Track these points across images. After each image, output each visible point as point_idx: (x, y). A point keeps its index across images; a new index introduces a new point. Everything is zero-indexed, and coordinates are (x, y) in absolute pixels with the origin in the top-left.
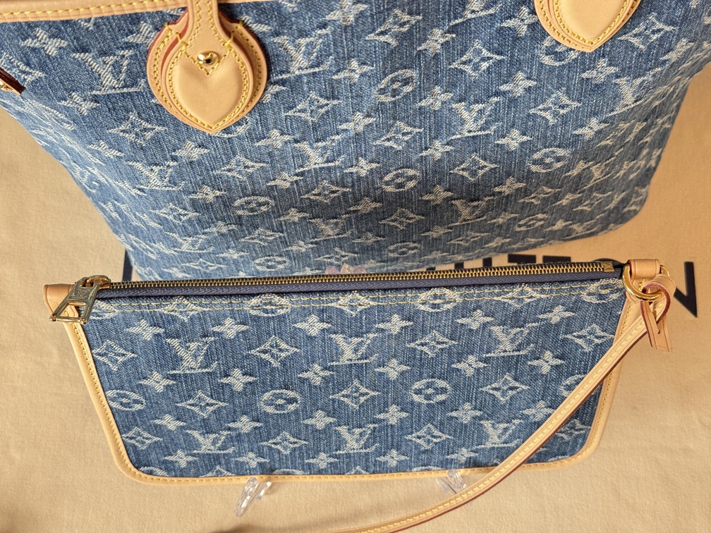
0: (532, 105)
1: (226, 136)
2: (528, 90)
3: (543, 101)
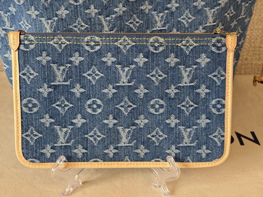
0: (179, 16)
1: (75, 4)
2: (177, 8)
3: (182, 15)
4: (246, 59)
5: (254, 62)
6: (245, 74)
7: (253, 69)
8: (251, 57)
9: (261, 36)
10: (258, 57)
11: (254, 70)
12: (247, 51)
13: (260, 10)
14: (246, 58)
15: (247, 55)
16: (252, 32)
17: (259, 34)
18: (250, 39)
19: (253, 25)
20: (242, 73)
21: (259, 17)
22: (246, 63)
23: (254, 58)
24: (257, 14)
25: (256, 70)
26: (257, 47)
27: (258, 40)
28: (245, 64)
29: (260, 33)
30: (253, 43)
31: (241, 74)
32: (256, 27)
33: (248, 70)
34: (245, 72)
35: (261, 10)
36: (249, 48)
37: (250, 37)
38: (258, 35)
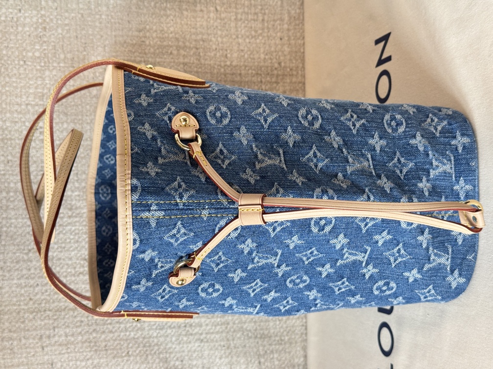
4: (281, 39)
5: (286, 26)
6: (304, 38)
7: (297, 27)
8: (277, 32)
9: (246, 22)
10: (278, 22)
11: (299, 25)
12: (268, 39)
13: (208, 29)
14: (279, 39)
15: (274, 38)
16: (240, 36)
17: (243, 25)
18: (250, 37)
19: (229, 36)
20: (302, 42)
21: (219, 28)
22: (286, 38)
23: (279, 27)
24: (215, 31)
25: (297, 22)
26: (263, 25)
27: (253, 26)
28: (289, 40)
29: (241, 24)
30: (256, 31)
31: (304, 44)
32: (233, 30)
33: (298, 34)
34: (301, 38)
35: (209, 27)
36: (264, 37)
37: (248, 37)
38: (245, 27)
